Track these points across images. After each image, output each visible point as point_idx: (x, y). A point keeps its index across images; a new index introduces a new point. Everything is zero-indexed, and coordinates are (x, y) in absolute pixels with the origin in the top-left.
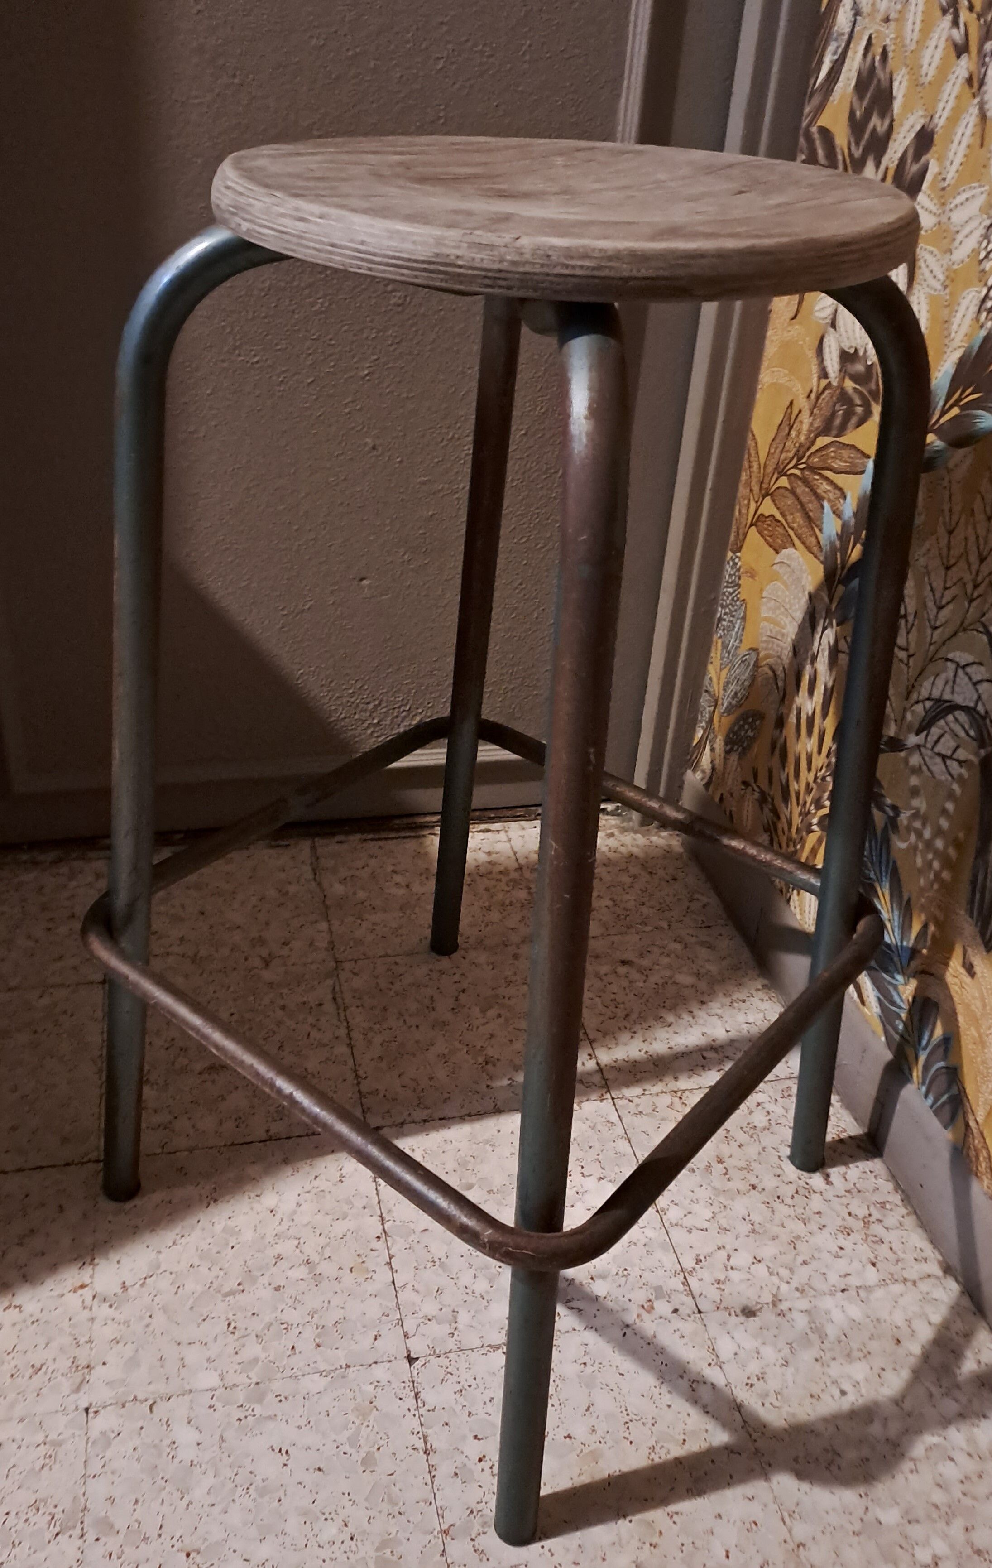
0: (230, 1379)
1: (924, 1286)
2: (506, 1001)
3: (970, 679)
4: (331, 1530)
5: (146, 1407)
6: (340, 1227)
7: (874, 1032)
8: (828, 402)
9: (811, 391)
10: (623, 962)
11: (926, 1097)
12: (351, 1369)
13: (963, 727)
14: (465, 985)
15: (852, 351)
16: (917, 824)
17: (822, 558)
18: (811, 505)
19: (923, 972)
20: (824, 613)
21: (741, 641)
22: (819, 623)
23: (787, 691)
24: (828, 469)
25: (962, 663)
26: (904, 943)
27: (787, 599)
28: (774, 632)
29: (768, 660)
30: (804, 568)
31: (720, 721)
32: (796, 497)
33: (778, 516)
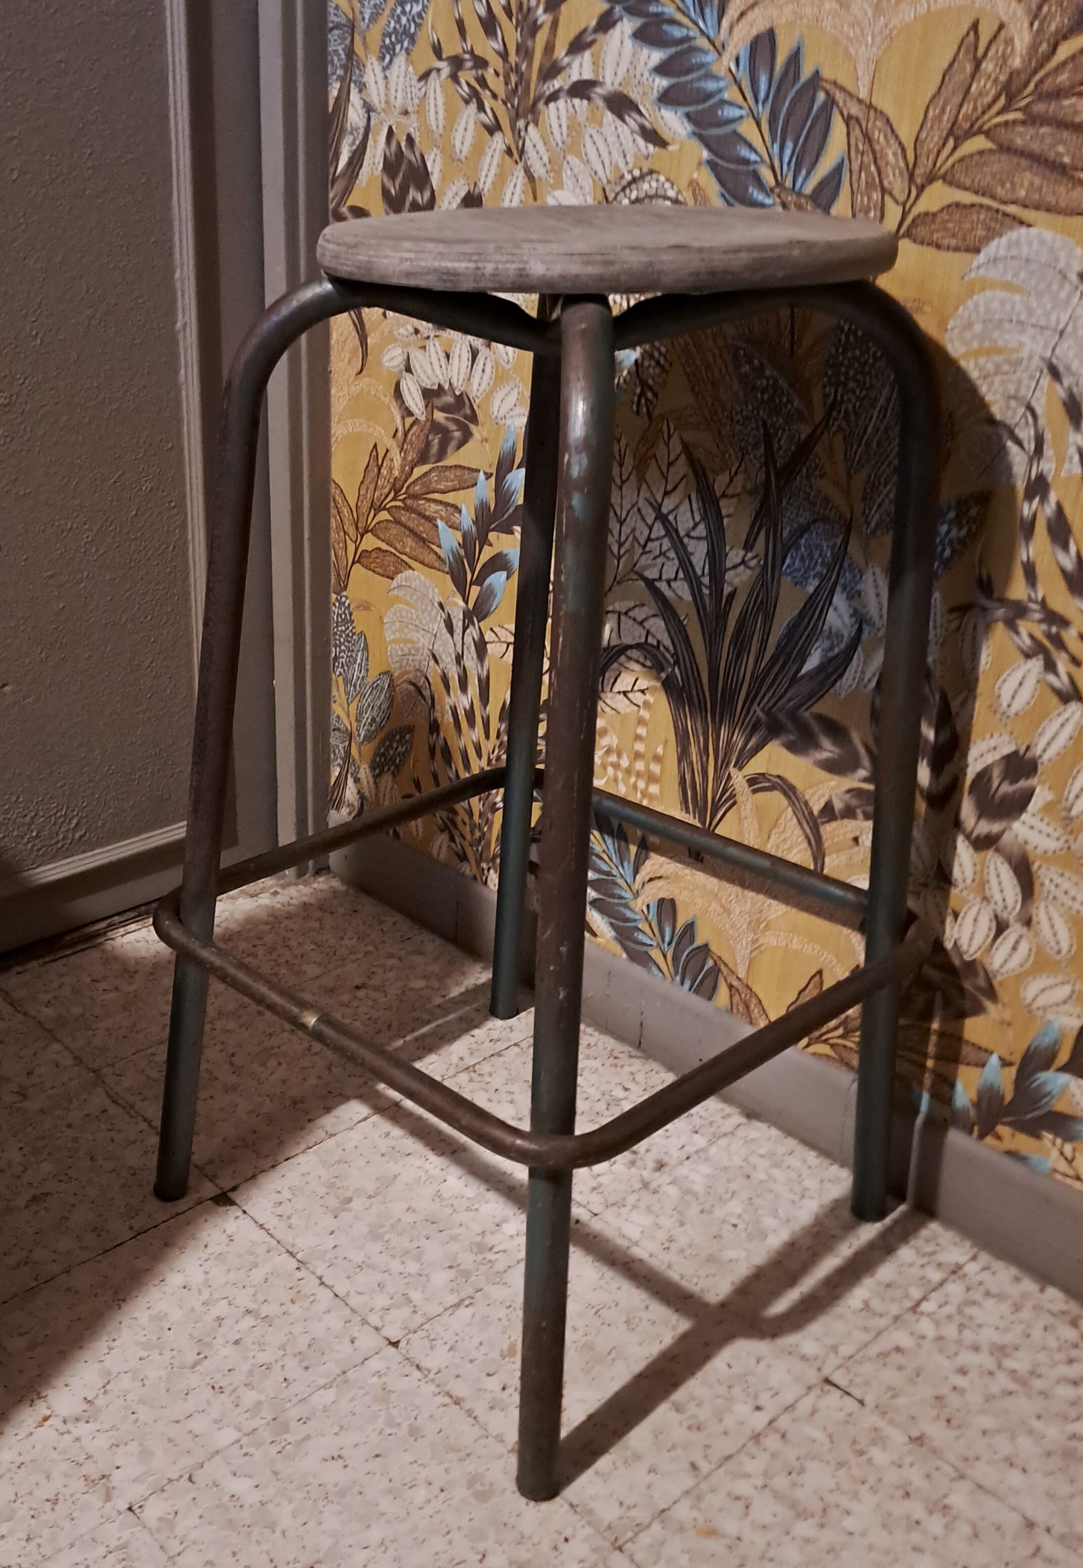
0: (248, 1426)
1: (740, 1133)
2: (276, 1050)
3: (634, 620)
4: (421, 1494)
5: (184, 1482)
6: (258, 1275)
7: (614, 955)
8: (418, 436)
9: (397, 431)
10: (357, 987)
11: (682, 983)
12: (349, 1373)
13: (638, 661)
14: (231, 1051)
15: (436, 387)
16: (613, 758)
17: (447, 569)
18: (422, 528)
19: (651, 880)
20: (461, 616)
21: (367, 670)
22: (458, 625)
23: (436, 697)
24: (433, 492)
25: (624, 610)
26: (626, 864)
27: (414, 617)
28: (405, 650)
29: (406, 677)
30: (428, 584)
31: (360, 752)
32: (403, 525)
33: (384, 546)
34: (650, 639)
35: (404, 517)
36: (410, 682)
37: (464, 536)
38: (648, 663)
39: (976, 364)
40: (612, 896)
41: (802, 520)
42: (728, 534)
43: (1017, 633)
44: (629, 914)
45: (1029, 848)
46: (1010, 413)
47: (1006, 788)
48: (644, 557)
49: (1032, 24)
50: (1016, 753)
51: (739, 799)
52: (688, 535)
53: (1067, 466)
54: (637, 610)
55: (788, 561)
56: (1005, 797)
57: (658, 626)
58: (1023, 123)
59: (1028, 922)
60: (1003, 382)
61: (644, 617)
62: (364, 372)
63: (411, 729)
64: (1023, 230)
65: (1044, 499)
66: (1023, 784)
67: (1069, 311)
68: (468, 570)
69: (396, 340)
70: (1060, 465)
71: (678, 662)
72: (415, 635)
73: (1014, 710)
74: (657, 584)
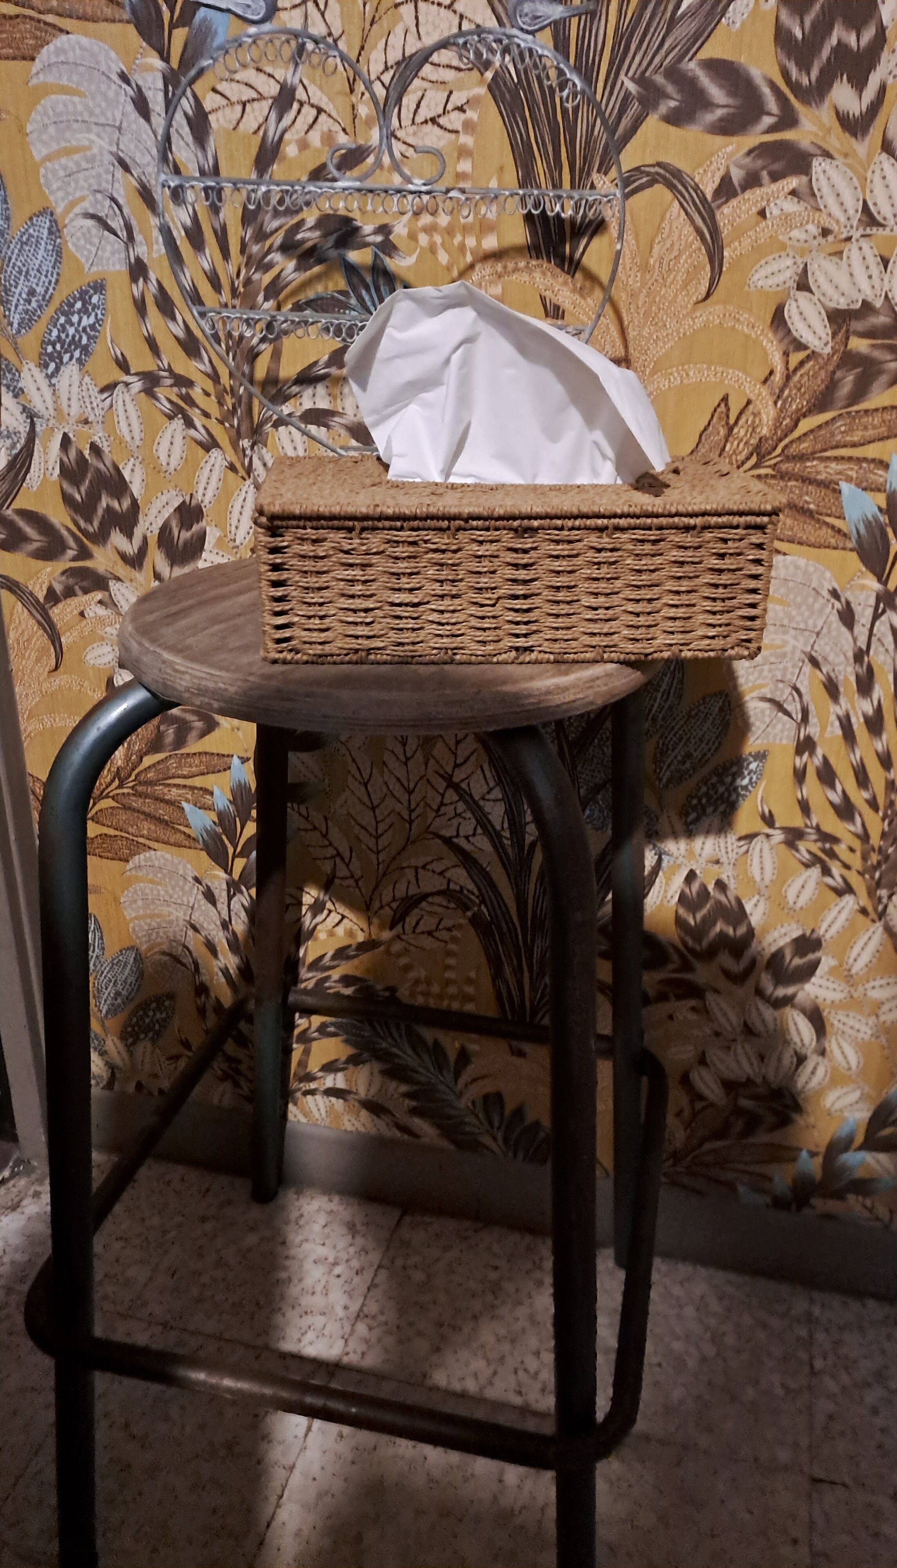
3: (433, 872)
11: (515, 1156)
16: (422, 987)
17: (201, 846)
18: (162, 811)
19: (473, 1080)
20: (224, 886)
21: (103, 949)
22: (221, 895)
23: (200, 961)
24: (173, 777)
25: (421, 865)
26: (445, 1072)
27: (162, 893)
28: (154, 924)
29: (156, 950)
30: (176, 861)
31: (103, 1025)
32: (134, 810)
33: (112, 832)
34: (452, 886)
35: (137, 803)
36: (164, 953)
37: (220, 815)
38: (452, 905)
40: (435, 1101)
41: (597, 780)
43: (797, 850)
44: (452, 1112)
45: (820, 1001)
46: (778, 693)
47: (797, 961)
48: (437, 819)
49: (775, 403)
50: (803, 936)
52: (483, 798)
53: (829, 729)
54: (435, 863)
55: (587, 812)
56: (797, 968)
57: (460, 877)
58: (773, 477)
59: (823, 1053)
60: (770, 671)
61: (443, 868)
62: (62, 669)
63: (171, 996)
64: (781, 557)
65: (812, 753)
66: (811, 957)
67: (824, 617)
68: (229, 845)
69: (103, 639)
70: (823, 728)
71: (483, 902)
72: (165, 910)
73: (799, 905)
74: (455, 840)
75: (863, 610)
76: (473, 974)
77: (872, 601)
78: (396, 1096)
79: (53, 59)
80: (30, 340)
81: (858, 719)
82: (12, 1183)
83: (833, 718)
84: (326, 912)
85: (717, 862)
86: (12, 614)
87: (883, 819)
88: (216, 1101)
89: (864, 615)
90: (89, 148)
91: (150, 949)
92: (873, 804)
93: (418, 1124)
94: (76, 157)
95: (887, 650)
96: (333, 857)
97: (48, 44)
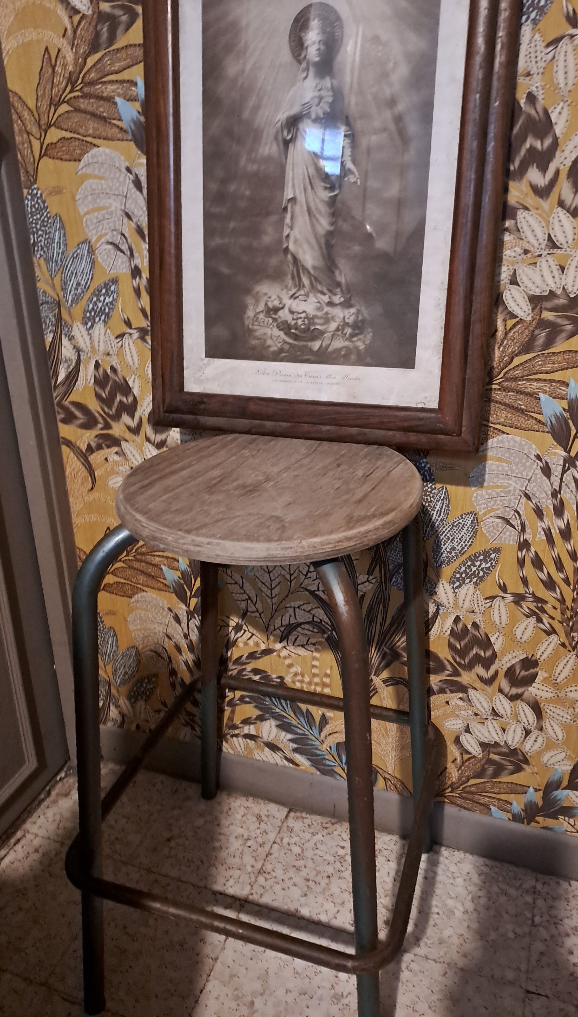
3: (304, 610)
7: (312, 774)
13: (309, 630)
16: (299, 678)
17: (172, 590)
18: (151, 570)
19: (330, 734)
20: (185, 614)
21: (118, 647)
22: (184, 619)
23: (172, 656)
24: (156, 551)
25: (297, 606)
26: (313, 728)
27: (150, 616)
28: (146, 634)
29: (148, 648)
30: (158, 599)
31: (118, 691)
32: (135, 569)
33: (123, 581)
34: (315, 619)
35: (136, 565)
36: (152, 651)
37: (183, 573)
38: (316, 630)
39: (486, 492)
40: (308, 745)
42: (357, 569)
43: (521, 607)
44: (318, 752)
45: (538, 697)
46: (507, 514)
47: (523, 673)
48: (306, 580)
49: (499, 348)
50: (527, 658)
51: (379, 690)
53: (538, 536)
54: (305, 606)
55: (394, 579)
56: (523, 677)
57: (320, 614)
58: (499, 390)
59: (541, 729)
60: (501, 501)
61: (310, 608)
62: (95, 489)
63: (156, 675)
64: (505, 436)
65: (528, 550)
66: (532, 671)
67: (533, 471)
68: (188, 591)
69: (118, 473)
70: (534, 536)
71: (334, 629)
72: (152, 626)
73: (523, 640)
74: (317, 593)
75: (556, 468)
76: (328, 671)
77: (561, 462)
78: (285, 741)
79: (90, 161)
80: (78, 310)
81: (555, 531)
82: (66, 780)
83: (540, 529)
84: (243, 631)
85: (473, 612)
86: (68, 457)
87: (573, 591)
88: (181, 738)
89: (557, 470)
90: (110, 207)
91: (143, 648)
92: (567, 581)
93: (298, 758)
94: (103, 212)
95: (571, 491)
96: (247, 600)
97: (88, 152)
